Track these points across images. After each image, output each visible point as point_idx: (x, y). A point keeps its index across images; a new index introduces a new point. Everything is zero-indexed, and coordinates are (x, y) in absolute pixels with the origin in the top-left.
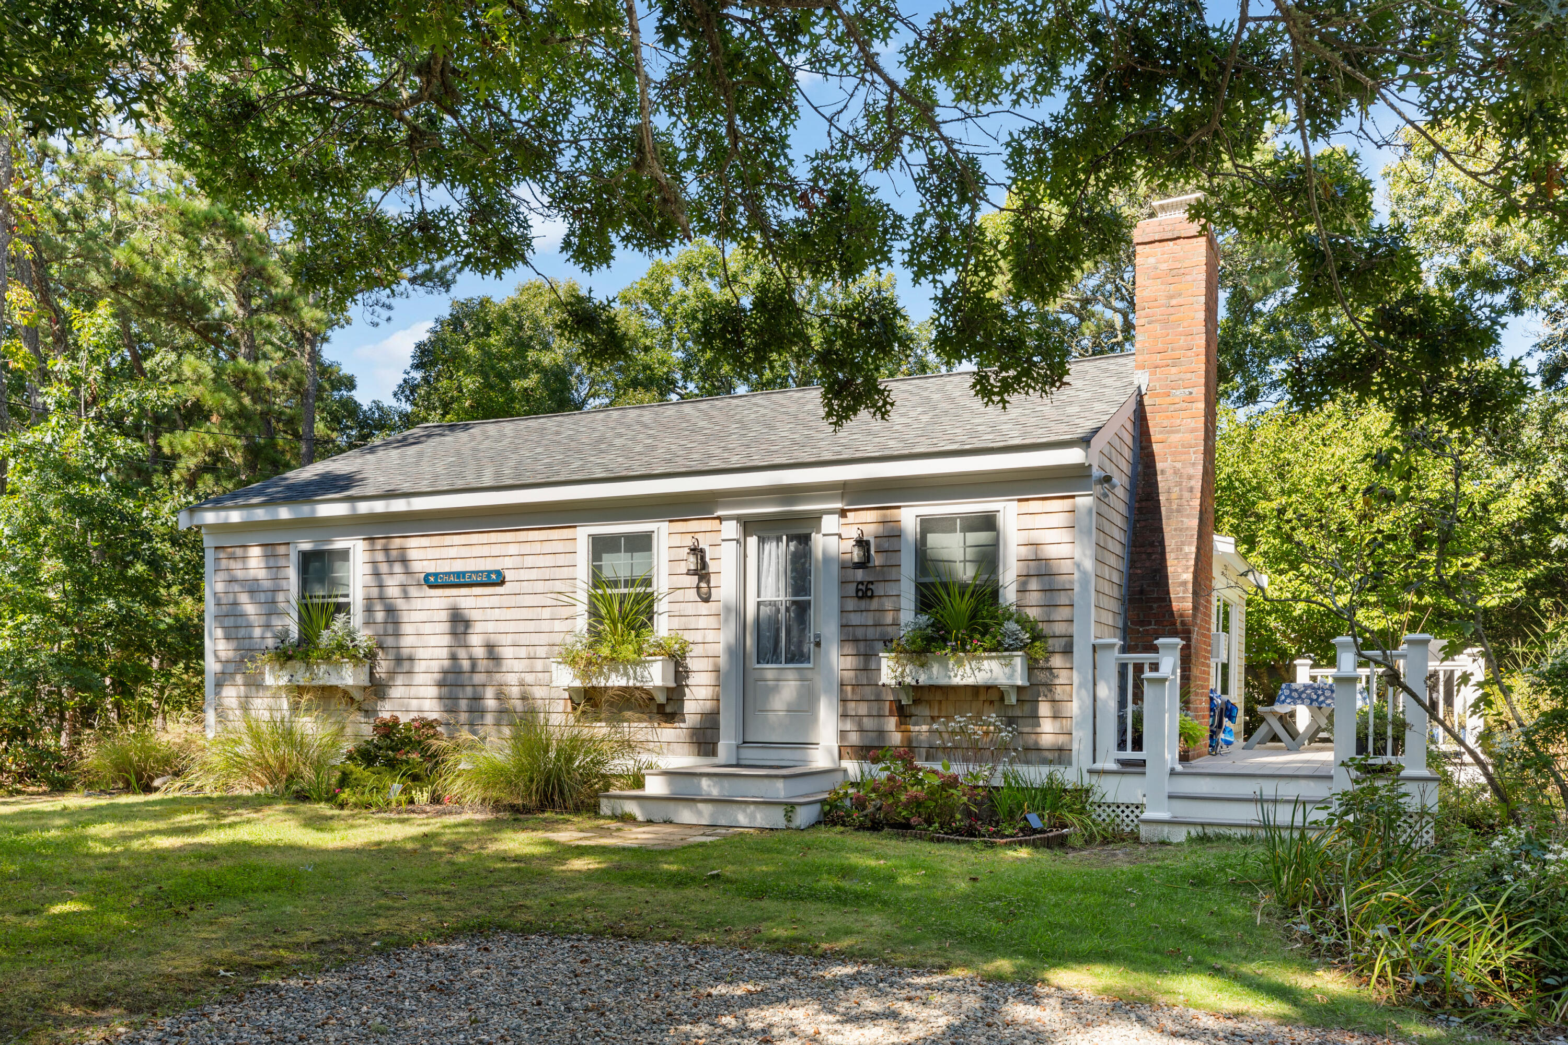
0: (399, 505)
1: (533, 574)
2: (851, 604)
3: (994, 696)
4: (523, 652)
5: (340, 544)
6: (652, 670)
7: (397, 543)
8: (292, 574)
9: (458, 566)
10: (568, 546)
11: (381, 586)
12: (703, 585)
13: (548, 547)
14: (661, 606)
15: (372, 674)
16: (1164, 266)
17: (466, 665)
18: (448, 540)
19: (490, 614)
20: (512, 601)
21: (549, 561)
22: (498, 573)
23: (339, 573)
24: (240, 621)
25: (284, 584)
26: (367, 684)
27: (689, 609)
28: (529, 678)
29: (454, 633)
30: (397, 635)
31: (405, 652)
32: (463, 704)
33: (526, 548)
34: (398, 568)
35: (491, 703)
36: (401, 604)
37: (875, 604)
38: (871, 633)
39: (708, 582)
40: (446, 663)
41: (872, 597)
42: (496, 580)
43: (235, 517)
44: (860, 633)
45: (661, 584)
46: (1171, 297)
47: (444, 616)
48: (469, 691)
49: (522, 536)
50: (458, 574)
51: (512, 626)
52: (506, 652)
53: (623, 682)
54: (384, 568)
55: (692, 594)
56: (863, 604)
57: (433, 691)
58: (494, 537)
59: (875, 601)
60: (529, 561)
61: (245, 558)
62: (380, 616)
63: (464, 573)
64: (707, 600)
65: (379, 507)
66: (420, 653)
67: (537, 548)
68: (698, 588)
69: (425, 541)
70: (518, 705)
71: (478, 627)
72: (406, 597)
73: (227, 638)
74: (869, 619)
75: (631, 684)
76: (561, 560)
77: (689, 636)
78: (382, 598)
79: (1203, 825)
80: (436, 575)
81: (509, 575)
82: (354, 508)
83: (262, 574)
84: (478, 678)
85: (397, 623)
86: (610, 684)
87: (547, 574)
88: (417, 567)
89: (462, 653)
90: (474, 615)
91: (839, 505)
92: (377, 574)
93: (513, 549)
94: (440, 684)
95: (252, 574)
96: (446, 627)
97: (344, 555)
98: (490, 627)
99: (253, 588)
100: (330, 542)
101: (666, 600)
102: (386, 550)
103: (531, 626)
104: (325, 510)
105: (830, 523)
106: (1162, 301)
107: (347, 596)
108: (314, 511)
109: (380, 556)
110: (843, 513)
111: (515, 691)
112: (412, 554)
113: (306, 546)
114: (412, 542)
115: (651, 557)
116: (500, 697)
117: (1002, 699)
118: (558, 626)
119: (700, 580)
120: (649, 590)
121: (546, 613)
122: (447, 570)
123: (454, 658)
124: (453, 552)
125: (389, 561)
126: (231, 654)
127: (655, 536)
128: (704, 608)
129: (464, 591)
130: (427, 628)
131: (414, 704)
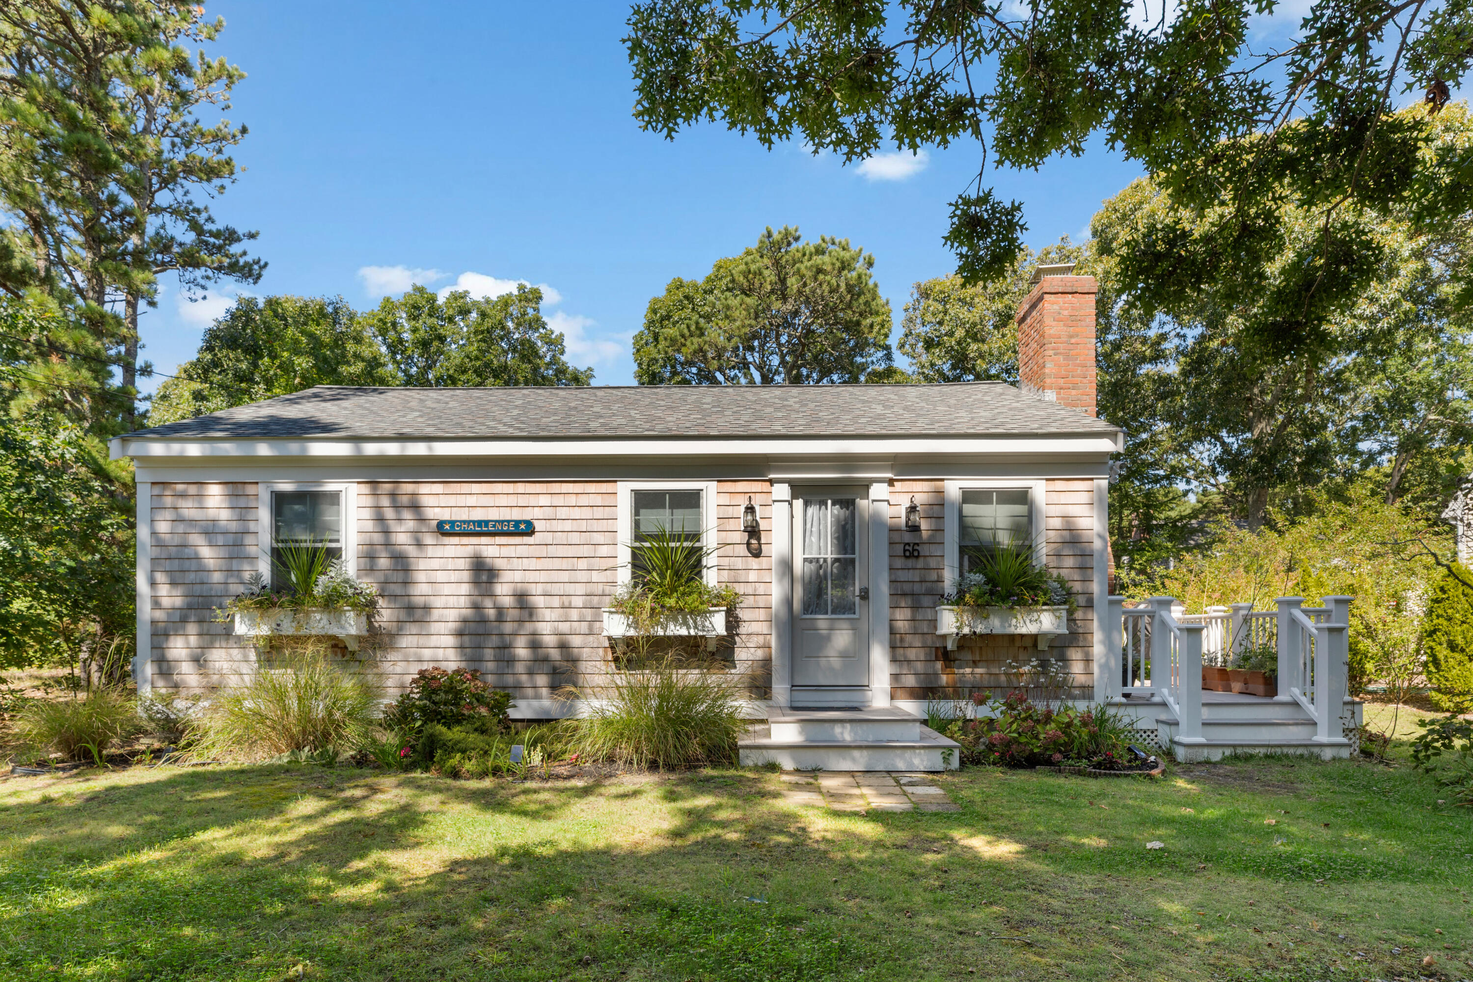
0: (418, 449)
1: (568, 526)
2: (899, 563)
3: (1029, 643)
4: (556, 602)
5: (331, 486)
6: (713, 619)
7: (408, 488)
8: (264, 516)
9: (478, 515)
10: (608, 500)
11: (386, 532)
12: (753, 541)
13: (584, 500)
14: (710, 561)
15: (370, 623)
16: (1066, 313)
17: (491, 613)
18: (466, 488)
19: (516, 564)
20: (542, 551)
21: (586, 513)
22: (529, 523)
23: (328, 517)
24: (187, 564)
25: (252, 526)
26: (364, 633)
27: (739, 563)
28: (564, 627)
29: (476, 582)
30: (406, 583)
31: (419, 601)
32: (489, 653)
33: (559, 500)
34: (407, 514)
35: (522, 652)
36: (412, 551)
37: (920, 563)
38: (917, 588)
39: (759, 539)
40: (468, 612)
41: (918, 557)
42: (525, 529)
43: (193, 450)
44: (907, 588)
45: (710, 539)
46: (1071, 337)
47: (463, 564)
48: (494, 641)
49: (556, 488)
50: (479, 523)
51: (543, 577)
52: (539, 601)
53: (683, 632)
54: (389, 513)
55: (742, 550)
56: (910, 563)
57: (450, 641)
58: (521, 488)
59: (921, 560)
60: (562, 513)
61: (200, 496)
62: (384, 562)
63: (486, 523)
64: (757, 554)
65: (392, 449)
66: (437, 602)
67: (572, 500)
68: (748, 544)
69: (438, 488)
70: (555, 654)
71: (506, 576)
72: (419, 544)
73: (173, 583)
74: (915, 576)
75: (692, 632)
76: (599, 513)
77: (740, 589)
78: (387, 544)
79: (1234, 746)
80: (452, 523)
81: (538, 525)
82: (359, 449)
83: (225, 515)
84: (508, 627)
85: (407, 570)
86: (669, 633)
87: (583, 526)
88: (431, 513)
89: (488, 603)
90: (499, 564)
91: (890, 475)
92: (380, 519)
93: (544, 500)
94: (459, 634)
95: (212, 514)
96: (466, 576)
97: (334, 498)
98: (518, 576)
99: (210, 530)
100: (320, 483)
101: (715, 554)
102: (393, 495)
103: (565, 576)
104: (319, 449)
105: (878, 491)
106: (1064, 339)
107: (338, 541)
108: (305, 449)
109: (385, 501)
110: (891, 482)
111: (549, 640)
112: (425, 501)
113: (286, 487)
114: (424, 489)
115: (699, 514)
116: (535, 645)
117: (1035, 645)
118: (596, 576)
119: (750, 537)
120: (697, 545)
121: (582, 564)
122: (465, 517)
123: (476, 607)
124: (471, 501)
125: (396, 507)
126: (178, 602)
127: (704, 494)
128: (754, 563)
129: (484, 540)
130: (440, 576)
131: (427, 654)
